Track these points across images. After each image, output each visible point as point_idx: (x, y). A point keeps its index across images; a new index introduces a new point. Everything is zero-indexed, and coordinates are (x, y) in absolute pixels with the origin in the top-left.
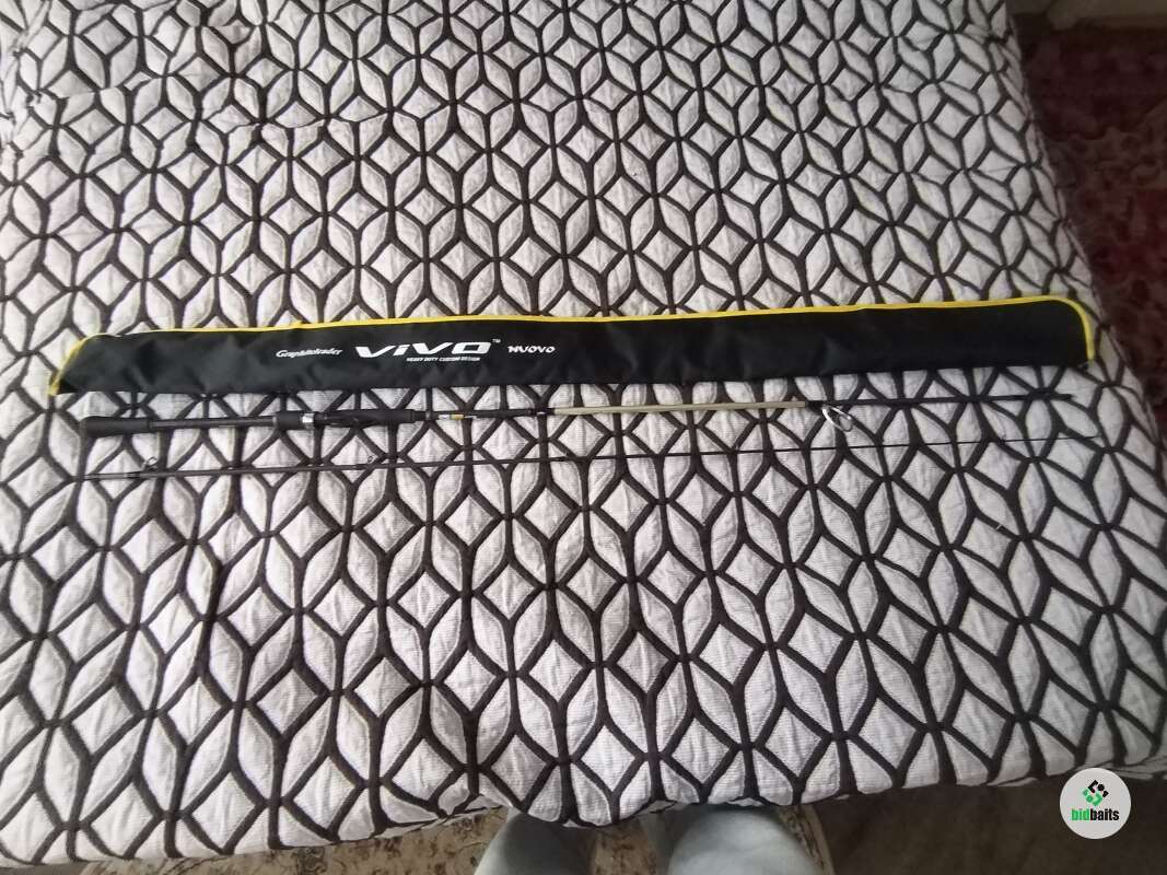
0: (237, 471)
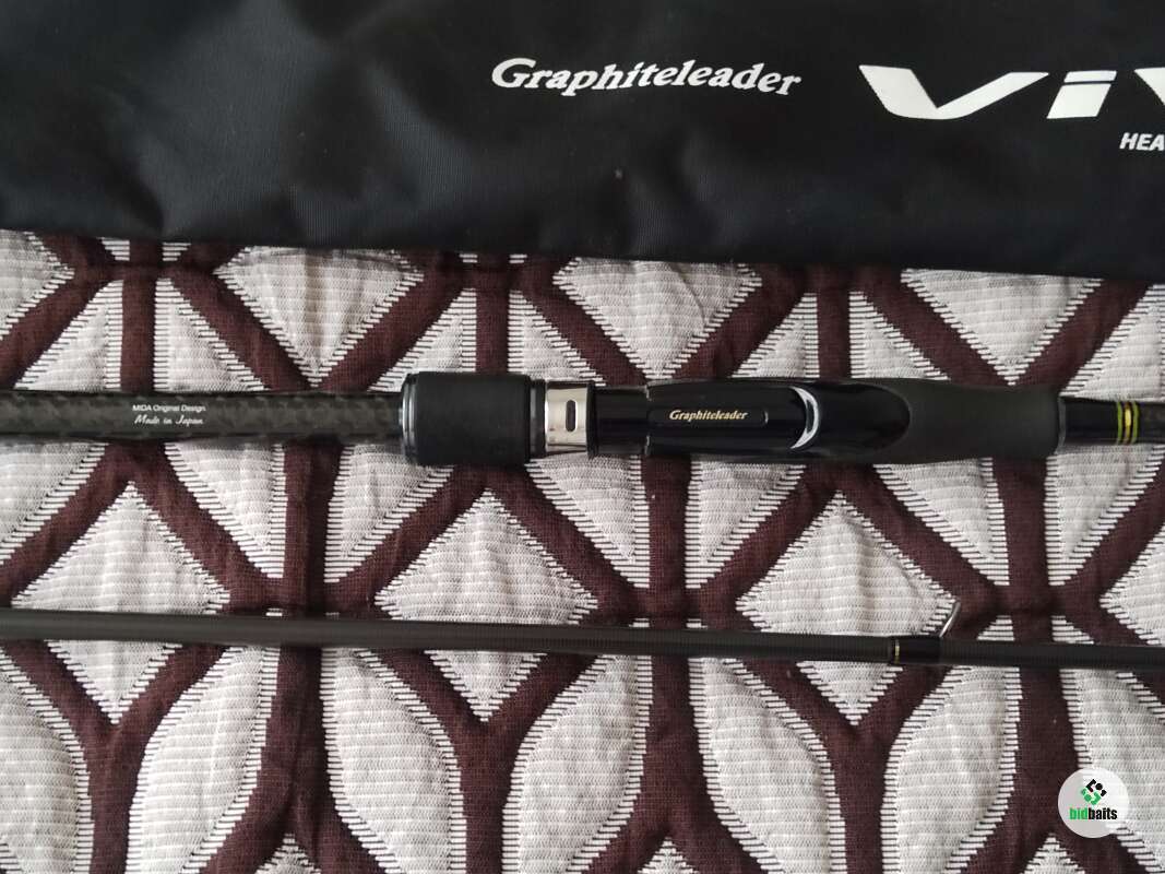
0: (306, 631)
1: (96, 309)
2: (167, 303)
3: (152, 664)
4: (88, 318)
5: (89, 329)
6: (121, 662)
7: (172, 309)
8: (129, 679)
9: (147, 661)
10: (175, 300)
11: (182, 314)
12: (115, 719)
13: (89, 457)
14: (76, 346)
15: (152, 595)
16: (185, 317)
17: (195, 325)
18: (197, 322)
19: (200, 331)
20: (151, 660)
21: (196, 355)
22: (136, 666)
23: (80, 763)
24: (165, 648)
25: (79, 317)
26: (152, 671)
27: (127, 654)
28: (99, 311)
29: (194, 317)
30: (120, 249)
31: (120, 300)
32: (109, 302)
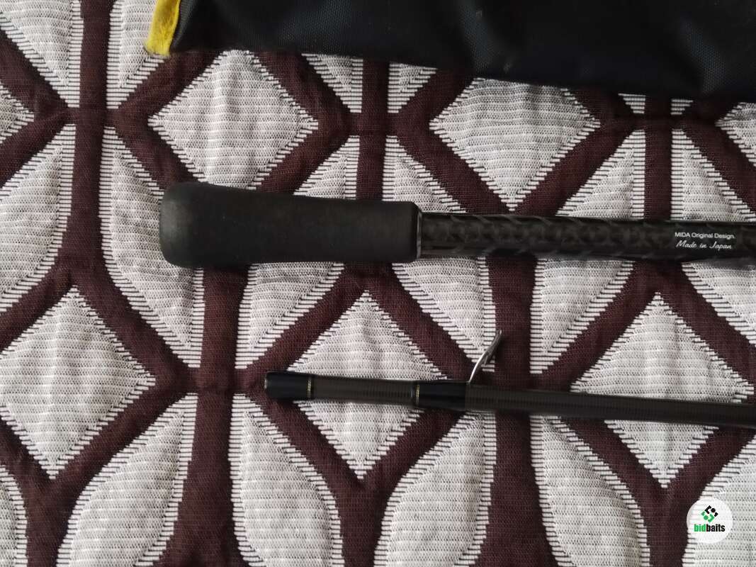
1: (624, 153)
2: (681, 149)
3: (696, 442)
4: (618, 160)
5: (619, 169)
6: (671, 439)
7: (685, 154)
8: (676, 453)
9: (691, 439)
10: (688, 147)
11: (693, 158)
12: (664, 484)
13: (621, 271)
14: (608, 182)
15: (690, 386)
16: (695, 161)
17: (703, 167)
18: (706, 165)
19: (708, 172)
20: (694, 438)
21: (708, 192)
22: (682, 443)
23: (638, 519)
24: (705, 429)
25: (611, 159)
26: (694, 448)
27: (675, 433)
28: (626, 154)
29: (703, 161)
30: (637, 104)
31: (644, 145)
32: (634, 147)
